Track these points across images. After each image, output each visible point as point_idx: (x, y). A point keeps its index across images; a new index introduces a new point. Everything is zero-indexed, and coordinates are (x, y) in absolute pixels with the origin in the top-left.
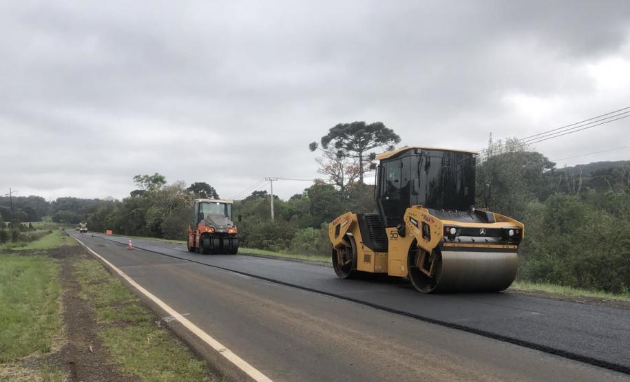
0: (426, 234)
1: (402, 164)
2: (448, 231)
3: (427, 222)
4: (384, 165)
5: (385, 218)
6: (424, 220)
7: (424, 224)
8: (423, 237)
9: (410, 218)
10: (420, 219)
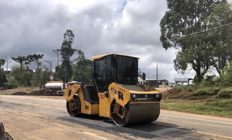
0: (121, 97)
1: (106, 62)
2: (132, 96)
3: (121, 91)
4: (96, 62)
5: (97, 88)
6: (120, 91)
7: (119, 92)
8: (119, 99)
9: (112, 89)
10: (118, 90)
